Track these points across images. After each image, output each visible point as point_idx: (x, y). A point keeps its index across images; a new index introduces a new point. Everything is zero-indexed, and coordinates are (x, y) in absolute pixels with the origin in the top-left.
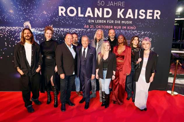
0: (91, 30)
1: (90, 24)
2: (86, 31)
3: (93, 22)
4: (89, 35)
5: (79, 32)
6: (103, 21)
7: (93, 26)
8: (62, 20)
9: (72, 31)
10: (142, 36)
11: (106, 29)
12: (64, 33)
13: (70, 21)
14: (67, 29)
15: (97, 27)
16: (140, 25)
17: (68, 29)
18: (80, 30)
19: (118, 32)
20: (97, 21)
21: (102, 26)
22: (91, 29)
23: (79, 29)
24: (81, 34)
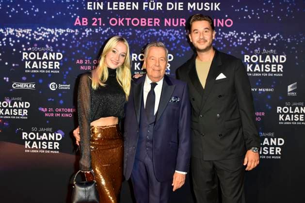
0: (94, 33)
1: (90, 15)
2: (80, 34)
3: (102, 8)
4: (89, 46)
5: (60, 37)
6: (131, 5)
7: (100, 19)
8: (12, 5)
9: (38, 36)
10: (254, 46)
11: (139, 27)
12: (16, 41)
13: (35, 9)
14: (25, 31)
15: (113, 22)
16: (246, 14)
17: (28, 31)
18: (61, 31)
19: (175, 36)
20: (111, 6)
21: (128, 19)
22: (94, 28)
23: (58, 29)
24: (64, 45)
